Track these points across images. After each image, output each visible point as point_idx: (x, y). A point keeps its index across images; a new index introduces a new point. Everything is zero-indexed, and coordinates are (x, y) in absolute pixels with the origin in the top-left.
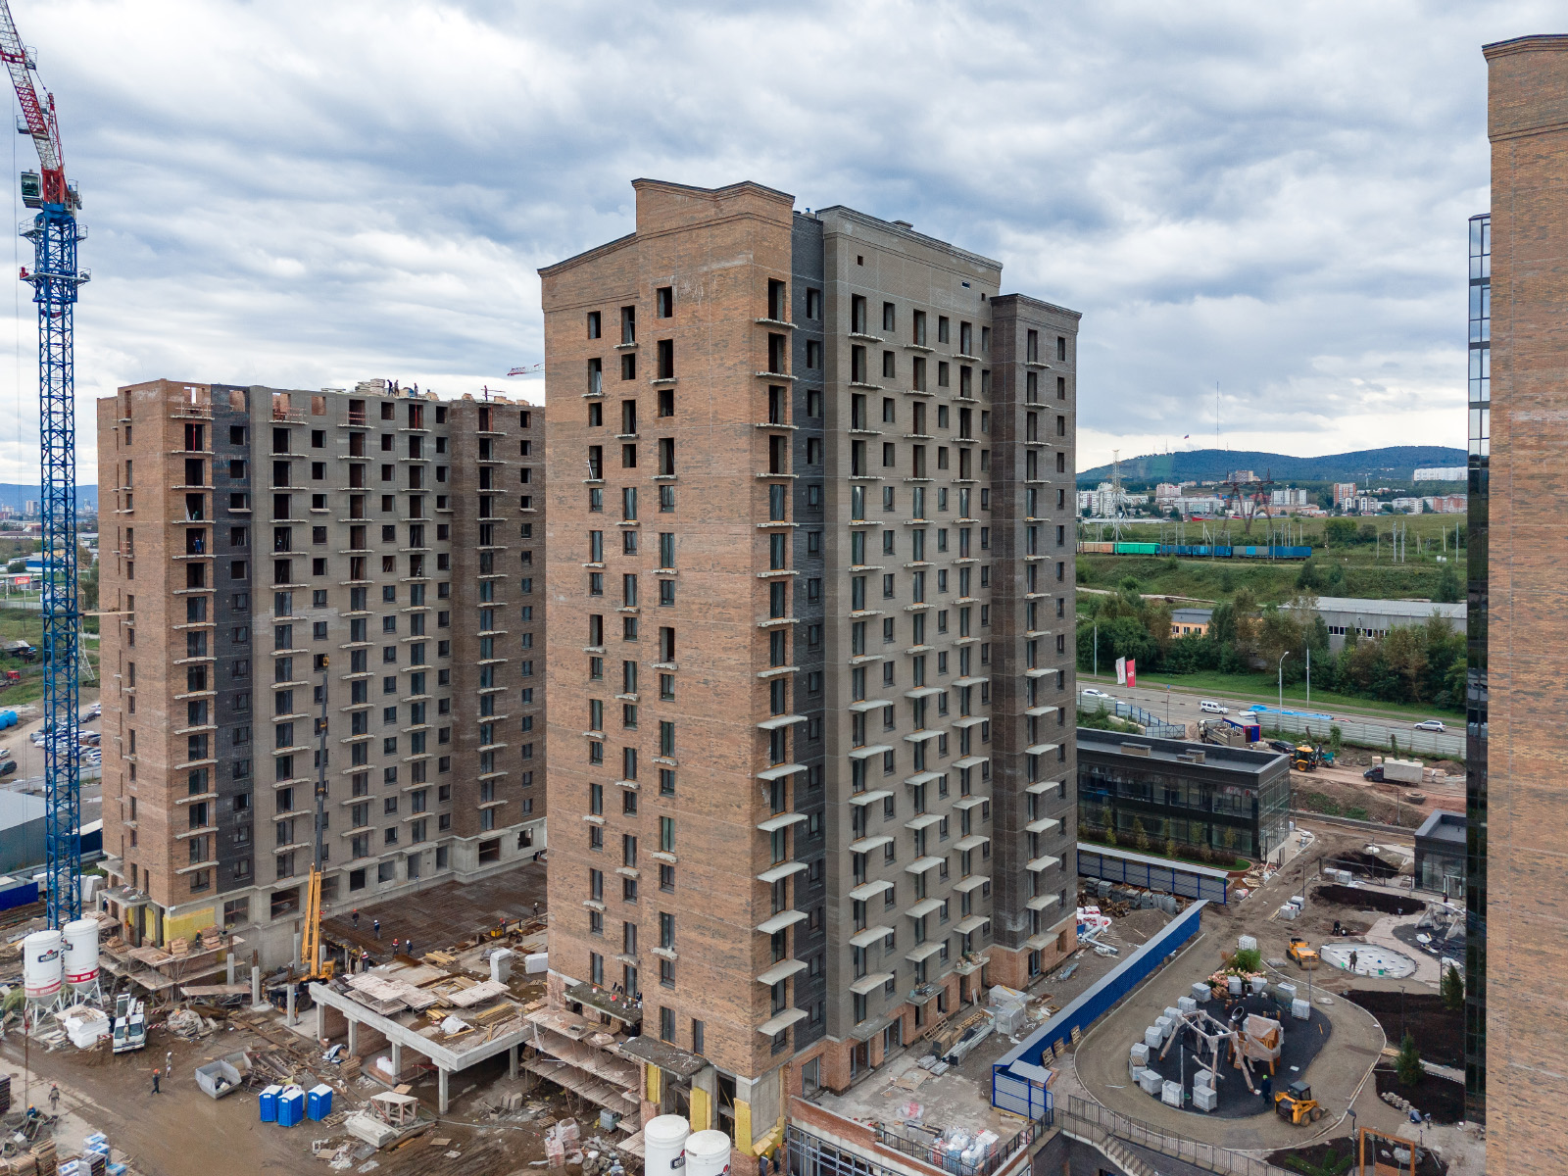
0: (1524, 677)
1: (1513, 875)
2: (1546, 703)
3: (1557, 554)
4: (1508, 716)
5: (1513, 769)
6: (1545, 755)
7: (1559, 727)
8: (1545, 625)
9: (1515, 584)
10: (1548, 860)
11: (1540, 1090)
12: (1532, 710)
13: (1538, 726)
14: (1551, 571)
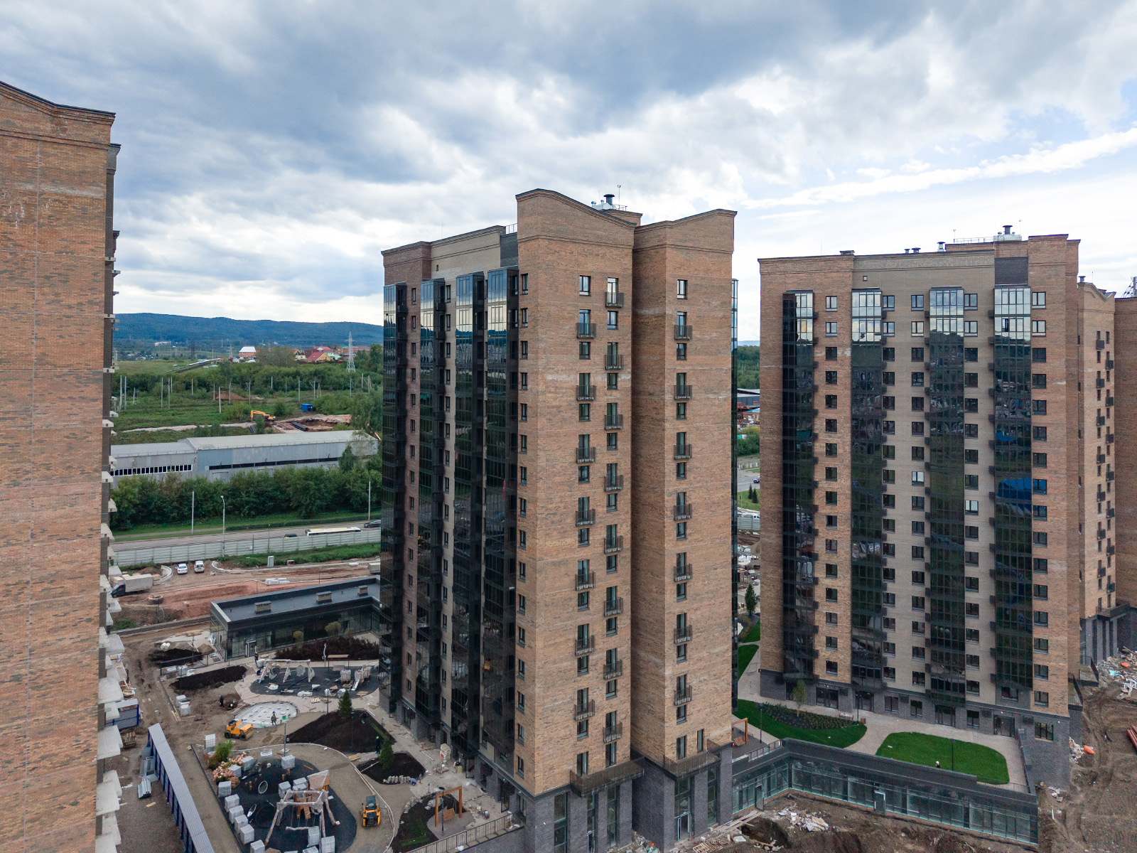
0: (550, 506)
1: (546, 609)
2: (556, 518)
3: (562, 444)
4: (544, 528)
5: (546, 555)
6: (557, 543)
7: (562, 528)
8: (557, 479)
9: (547, 460)
10: (558, 596)
11: (554, 713)
12: (553, 522)
13: (555, 529)
14: (560, 452)
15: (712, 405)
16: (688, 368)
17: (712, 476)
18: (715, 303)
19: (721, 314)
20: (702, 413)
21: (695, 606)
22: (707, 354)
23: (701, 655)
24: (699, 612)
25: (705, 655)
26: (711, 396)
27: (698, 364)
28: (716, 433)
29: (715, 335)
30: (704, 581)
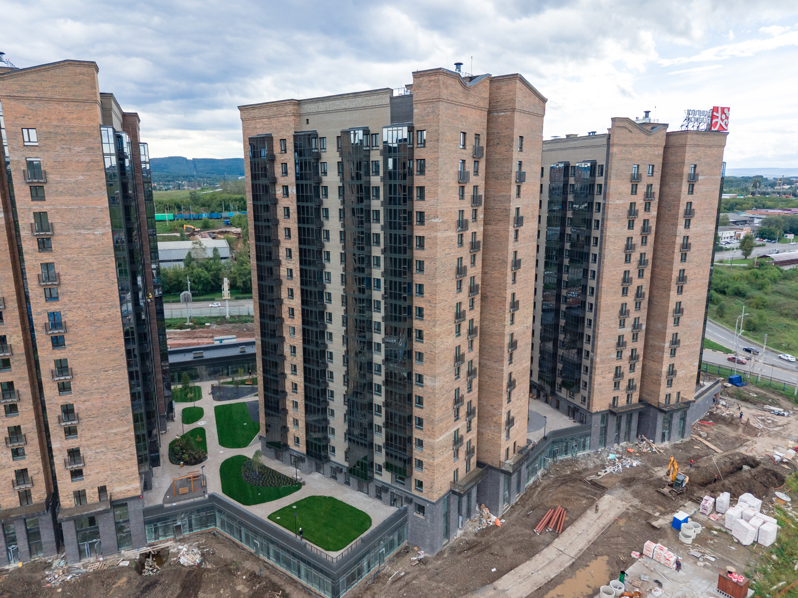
15: (86, 240)
16: (49, 207)
17: (93, 298)
18: (77, 149)
19: (88, 159)
20: (73, 246)
21: (83, 398)
22: (72, 195)
23: (95, 434)
24: (87, 403)
25: (100, 434)
26: (83, 232)
27: (62, 204)
28: (94, 263)
29: (81, 177)
30: (92, 380)
